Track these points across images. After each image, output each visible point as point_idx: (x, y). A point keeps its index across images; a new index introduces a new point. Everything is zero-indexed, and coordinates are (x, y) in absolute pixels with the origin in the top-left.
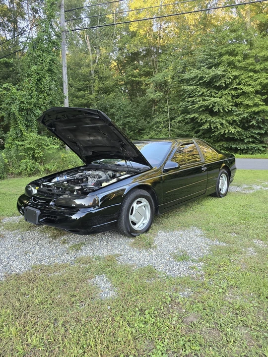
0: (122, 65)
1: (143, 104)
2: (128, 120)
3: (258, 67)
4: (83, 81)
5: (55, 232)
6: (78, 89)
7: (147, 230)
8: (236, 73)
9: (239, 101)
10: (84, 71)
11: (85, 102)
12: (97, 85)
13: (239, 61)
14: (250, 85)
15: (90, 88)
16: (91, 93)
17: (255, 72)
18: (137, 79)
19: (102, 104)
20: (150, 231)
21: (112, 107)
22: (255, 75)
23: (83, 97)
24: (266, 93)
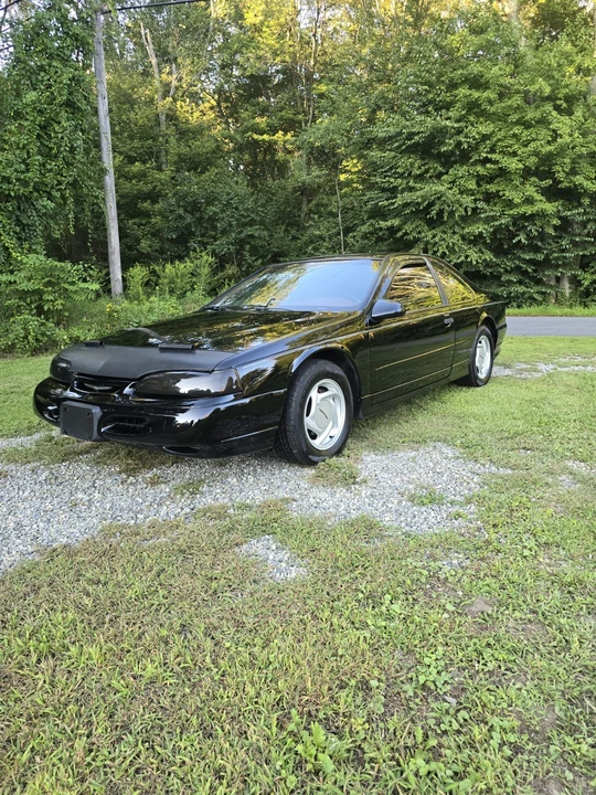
0: (230, 105)
1: (281, 195)
2: (248, 231)
3: (529, 116)
4: (141, 138)
5: (130, 462)
6: (130, 157)
7: (338, 451)
8: (486, 128)
9: (492, 188)
10: (139, 116)
11: (146, 188)
12: (175, 147)
13: (491, 102)
14: (515, 154)
15: (157, 157)
16: (159, 169)
17: (527, 125)
18: (266, 137)
19: (186, 195)
20: (346, 452)
21: (210, 201)
22: (525, 133)
23: (142, 176)
24: (550, 174)
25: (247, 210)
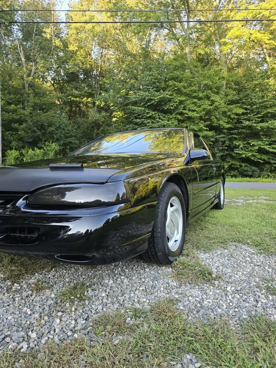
0: (60, 86)
1: (85, 125)
2: (69, 140)
3: (201, 95)
4: (14, 94)
6: (8, 102)
8: (183, 98)
10: (15, 83)
11: (17, 117)
12: (32, 99)
13: (184, 87)
14: (195, 111)
15: (23, 104)
16: (24, 108)
17: (200, 99)
18: (78, 99)
19: (38, 121)
21: (50, 125)
22: (199, 102)
23: (15, 111)
24: (210, 120)
25: (68, 130)
